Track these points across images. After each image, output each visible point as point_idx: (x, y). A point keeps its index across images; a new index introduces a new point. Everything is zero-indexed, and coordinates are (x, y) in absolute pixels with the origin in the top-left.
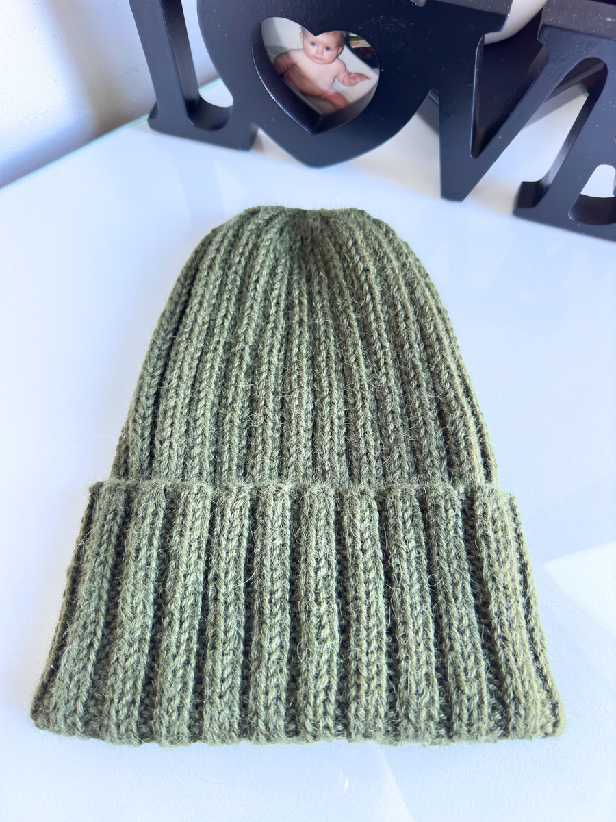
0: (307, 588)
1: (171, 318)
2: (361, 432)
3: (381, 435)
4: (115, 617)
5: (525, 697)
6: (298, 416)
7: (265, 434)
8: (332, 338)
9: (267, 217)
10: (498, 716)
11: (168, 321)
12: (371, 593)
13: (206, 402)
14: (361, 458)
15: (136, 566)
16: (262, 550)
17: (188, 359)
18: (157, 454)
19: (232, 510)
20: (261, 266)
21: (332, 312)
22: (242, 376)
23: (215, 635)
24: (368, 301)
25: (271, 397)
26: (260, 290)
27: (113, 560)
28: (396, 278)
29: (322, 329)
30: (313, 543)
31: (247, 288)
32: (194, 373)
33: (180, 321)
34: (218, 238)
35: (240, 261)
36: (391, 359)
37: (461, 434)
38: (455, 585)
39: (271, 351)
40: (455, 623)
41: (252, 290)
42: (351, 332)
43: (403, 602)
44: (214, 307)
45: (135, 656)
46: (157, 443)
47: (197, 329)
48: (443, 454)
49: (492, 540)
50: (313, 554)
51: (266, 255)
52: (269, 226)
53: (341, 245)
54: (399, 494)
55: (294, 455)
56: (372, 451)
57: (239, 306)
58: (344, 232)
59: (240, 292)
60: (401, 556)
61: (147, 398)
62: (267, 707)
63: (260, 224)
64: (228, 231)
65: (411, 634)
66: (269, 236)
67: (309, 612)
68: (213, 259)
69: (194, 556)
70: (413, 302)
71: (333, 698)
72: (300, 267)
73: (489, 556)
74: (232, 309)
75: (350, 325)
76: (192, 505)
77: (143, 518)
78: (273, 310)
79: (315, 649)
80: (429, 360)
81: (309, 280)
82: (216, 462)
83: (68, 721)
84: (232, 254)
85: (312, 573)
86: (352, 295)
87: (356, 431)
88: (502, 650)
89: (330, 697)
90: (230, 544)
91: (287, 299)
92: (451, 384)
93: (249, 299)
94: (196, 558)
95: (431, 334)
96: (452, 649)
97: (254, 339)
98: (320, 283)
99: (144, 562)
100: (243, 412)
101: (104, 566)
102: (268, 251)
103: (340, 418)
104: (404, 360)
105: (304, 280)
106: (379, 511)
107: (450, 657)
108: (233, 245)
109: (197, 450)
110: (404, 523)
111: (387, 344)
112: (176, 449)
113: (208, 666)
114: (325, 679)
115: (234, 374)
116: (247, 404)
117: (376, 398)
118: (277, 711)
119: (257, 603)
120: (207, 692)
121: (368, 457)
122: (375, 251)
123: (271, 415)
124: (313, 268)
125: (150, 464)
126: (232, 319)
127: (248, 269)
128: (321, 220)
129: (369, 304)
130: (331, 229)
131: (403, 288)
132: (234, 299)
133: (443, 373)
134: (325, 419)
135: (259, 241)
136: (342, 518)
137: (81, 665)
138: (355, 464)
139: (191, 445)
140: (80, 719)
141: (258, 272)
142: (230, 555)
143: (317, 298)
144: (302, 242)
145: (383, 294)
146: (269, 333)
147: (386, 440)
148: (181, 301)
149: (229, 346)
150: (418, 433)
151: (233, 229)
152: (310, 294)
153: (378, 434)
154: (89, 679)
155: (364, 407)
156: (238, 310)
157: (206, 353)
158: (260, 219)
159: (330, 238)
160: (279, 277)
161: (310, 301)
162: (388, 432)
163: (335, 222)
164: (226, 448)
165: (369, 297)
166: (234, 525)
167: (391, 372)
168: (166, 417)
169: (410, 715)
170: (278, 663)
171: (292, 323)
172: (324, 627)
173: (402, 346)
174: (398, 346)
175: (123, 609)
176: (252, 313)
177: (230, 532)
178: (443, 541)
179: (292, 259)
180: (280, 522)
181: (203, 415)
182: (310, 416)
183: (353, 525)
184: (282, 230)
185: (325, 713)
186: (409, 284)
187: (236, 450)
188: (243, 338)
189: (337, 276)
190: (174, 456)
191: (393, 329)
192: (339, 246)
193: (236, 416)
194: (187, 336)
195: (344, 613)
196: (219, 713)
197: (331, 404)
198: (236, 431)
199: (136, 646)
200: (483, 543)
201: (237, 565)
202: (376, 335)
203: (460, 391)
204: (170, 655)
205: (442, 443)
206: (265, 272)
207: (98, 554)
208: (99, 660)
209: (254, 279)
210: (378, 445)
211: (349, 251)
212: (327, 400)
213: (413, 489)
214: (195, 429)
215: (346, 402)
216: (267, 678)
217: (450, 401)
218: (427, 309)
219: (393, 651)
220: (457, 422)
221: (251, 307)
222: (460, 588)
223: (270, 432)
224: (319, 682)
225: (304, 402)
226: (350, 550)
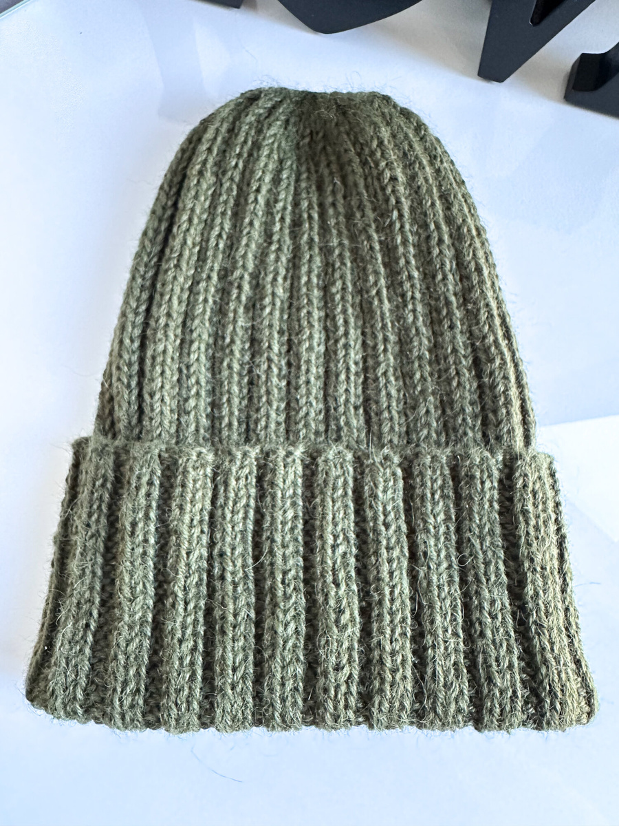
0: (323, 568)
1: (155, 238)
2: (382, 381)
3: (405, 384)
4: (111, 596)
5: (562, 691)
6: (308, 362)
7: (269, 384)
8: (349, 264)
9: (269, 105)
10: (532, 711)
11: (151, 241)
12: (395, 574)
13: (200, 343)
14: (381, 413)
15: (133, 543)
16: (272, 524)
17: (177, 290)
18: (147, 410)
19: (238, 479)
20: (263, 172)
21: (349, 230)
22: (241, 310)
23: (223, 618)
24: (394, 218)
25: (276, 336)
26: (261, 200)
27: (106, 532)
28: (429, 191)
29: (337, 252)
30: (330, 517)
31: (246, 200)
32: (184, 308)
33: (165, 242)
34: (209, 134)
35: (237, 165)
36: (420, 292)
37: (501, 388)
38: (487, 564)
39: (275, 279)
40: (486, 606)
41: (252, 202)
42: (372, 257)
43: (429, 583)
44: (206, 224)
45: (137, 640)
46: (147, 397)
47: (187, 253)
48: (478, 409)
49: (532, 516)
50: (330, 528)
51: (269, 156)
52: (272, 118)
53: (362, 144)
54: (428, 460)
55: (304, 409)
56: (394, 404)
57: (236, 221)
58: (367, 129)
59: (237, 204)
60: (428, 531)
61: (132, 341)
62: (283, 700)
63: (260, 115)
64: (222, 124)
65: (438, 619)
66: (272, 131)
67: (327, 595)
68: (205, 162)
69: (197, 531)
70: (449, 220)
71: (354, 689)
72: (308, 170)
73: (528, 533)
74: (227, 226)
75: (372, 248)
76: (192, 474)
77: (138, 488)
78: (277, 227)
79: (335, 637)
80: (465, 296)
81: (320, 189)
82: (214, 417)
83: (68, 708)
84: (227, 155)
85: (329, 551)
86: (374, 210)
87: (376, 380)
88: (537, 637)
89: (352, 689)
90: (236, 517)
91: (293, 212)
92: (490, 326)
93: (248, 214)
94: (199, 533)
95: (470, 262)
96: (482, 635)
97: (254, 264)
98: (334, 193)
99: (141, 538)
100: (243, 356)
101: (97, 539)
102: (272, 151)
103: (356, 363)
104: (435, 295)
105: (314, 187)
106: (404, 479)
107: (479, 643)
108: (228, 143)
109: (192, 403)
110: (433, 494)
111: (416, 274)
112: (168, 403)
113: (218, 653)
114: (346, 670)
115: (232, 308)
116: (247, 346)
117: (400, 339)
118: (295, 704)
119: (269, 583)
120: (218, 682)
121: (390, 412)
122: (405, 154)
123: (276, 359)
124: (326, 172)
125: (140, 420)
126: (227, 239)
127: (247, 173)
128: (337, 110)
129: (395, 222)
130: (349, 123)
131: (438, 203)
132: (229, 213)
133: (482, 312)
134: (339, 365)
135: (261, 138)
136: (363, 487)
137: (78, 648)
138: (374, 419)
139: (185, 396)
140: (81, 707)
141: (260, 179)
142: (237, 529)
143: (331, 211)
144: (312, 137)
145: (412, 209)
146: (272, 257)
147: (412, 392)
148: (166, 216)
149: (225, 274)
150: (450, 384)
151: (227, 122)
152: (321, 205)
153: (401, 383)
154: (87, 663)
155: (385, 350)
156: (234, 226)
157: (198, 283)
158: (260, 109)
159: (348, 134)
160: (284, 184)
161: (322, 215)
162: (414, 382)
163: (355, 114)
164: (225, 399)
165: (395, 214)
166: (239, 496)
167: (419, 308)
168: (156, 363)
169: (437, 709)
170: (294, 651)
171: (300, 244)
172: (344, 612)
173: (434, 277)
174: (429, 276)
175: (120, 589)
176: (252, 231)
177: (235, 503)
178: (476, 516)
179: (299, 159)
180: (291, 491)
181: (198, 360)
182: (322, 360)
183: (376, 497)
184: (287, 122)
185: (346, 707)
186: (444, 197)
187: (236, 401)
188: (241, 263)
189: (356, 185)
190: (167, 411)
191: (424, 254)
192: (360, 147)
193: (235, 361)
194: (175, 262)
195: (364, 594)
196: (232, 706)
197: (346, 346)
198: (236, 378)
199: (137, 629)
200: (521, 518)
201: (244, 540)
202: (402, 262)
203: (500, 333)
204: (175, 641)
205: (476, 397)
206: (268, 178)
207: (88, 525)
208: (96, 642)
209: (254, 188)
210: (401, 396)
211: (372, 153)
212: (342, 341)
213: (444, 456)
214: (188, 377)
215: (364, 344)
216: (283, 668)
217: (489, 348)
218: (465, 230)
219: (418, 637)
220: (497, 373)
221: (251, 224)
222: (492, 568)
223: (275, 380)
224: (340, 674)
225: (315, 344)
226: (371, 524)
